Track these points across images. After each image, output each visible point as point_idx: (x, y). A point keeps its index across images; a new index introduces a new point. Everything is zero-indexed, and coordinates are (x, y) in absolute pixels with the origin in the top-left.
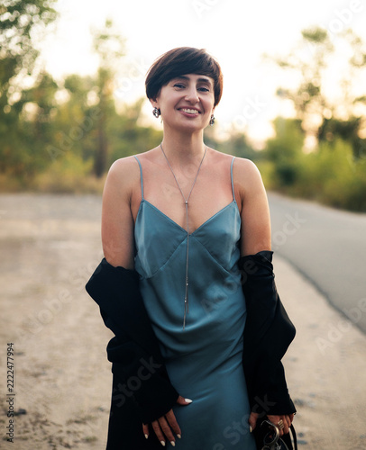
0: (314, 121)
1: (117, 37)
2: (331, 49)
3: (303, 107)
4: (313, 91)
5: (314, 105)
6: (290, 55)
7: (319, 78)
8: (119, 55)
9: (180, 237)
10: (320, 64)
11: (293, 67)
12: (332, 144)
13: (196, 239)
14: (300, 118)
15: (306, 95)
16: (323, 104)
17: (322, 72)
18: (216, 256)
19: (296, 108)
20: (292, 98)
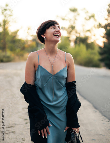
0: (73, 37)
1: (10, 10)
2: (79, 14)
3: (70, 33)
4: (73, 28)
5: (73, 32)
6: (66, 16)
7: (75, 23)
8: (10, 15)
9: (50, 76)
10: (75, 19)
11: (67, 20)
12: (79, 45)
13: (55, 77)
14: (69, 36)
15: (71, 29)
16: (76, 32)
17: (76, 22)
18: (60, 82)
19: (67, 33)
20: (66, 30)
